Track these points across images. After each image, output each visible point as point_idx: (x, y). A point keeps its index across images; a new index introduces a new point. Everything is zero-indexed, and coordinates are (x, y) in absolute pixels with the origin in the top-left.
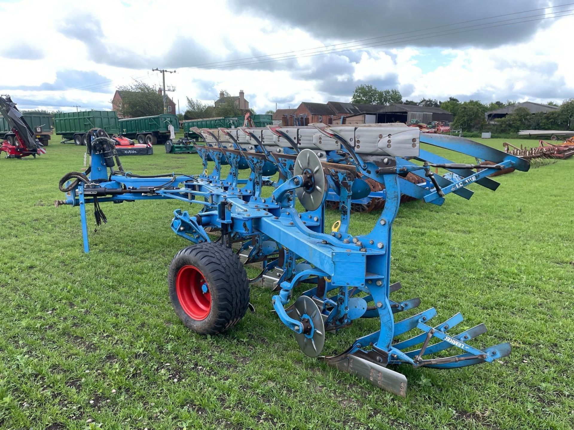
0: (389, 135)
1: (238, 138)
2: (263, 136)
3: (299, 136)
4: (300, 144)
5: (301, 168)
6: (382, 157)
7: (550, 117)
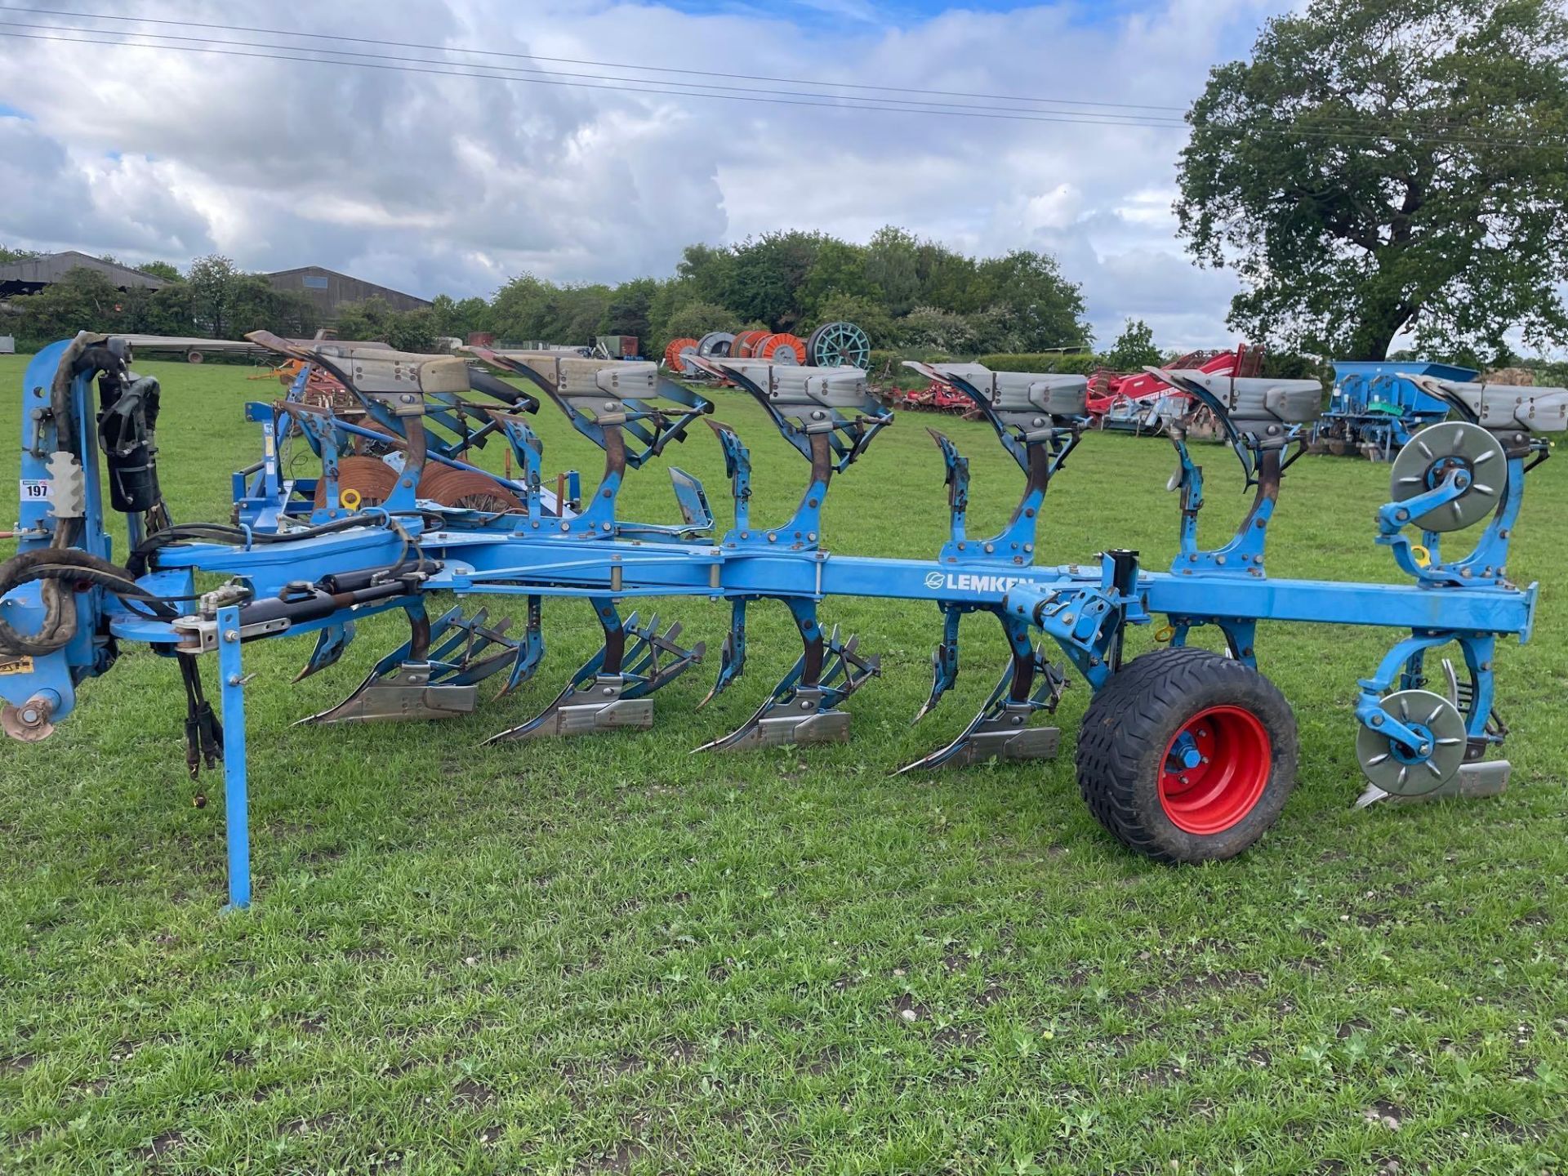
0: (1532, 400)
1: (772, 386)
2: (998, 387)
3: (1236, 393)
4: (1235, 409)
5: (1427, 456)
6: (1513, 432)
7: (171, 302)
